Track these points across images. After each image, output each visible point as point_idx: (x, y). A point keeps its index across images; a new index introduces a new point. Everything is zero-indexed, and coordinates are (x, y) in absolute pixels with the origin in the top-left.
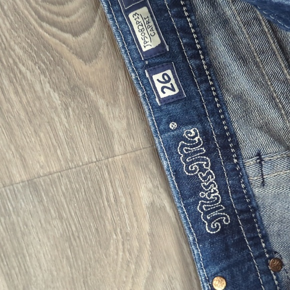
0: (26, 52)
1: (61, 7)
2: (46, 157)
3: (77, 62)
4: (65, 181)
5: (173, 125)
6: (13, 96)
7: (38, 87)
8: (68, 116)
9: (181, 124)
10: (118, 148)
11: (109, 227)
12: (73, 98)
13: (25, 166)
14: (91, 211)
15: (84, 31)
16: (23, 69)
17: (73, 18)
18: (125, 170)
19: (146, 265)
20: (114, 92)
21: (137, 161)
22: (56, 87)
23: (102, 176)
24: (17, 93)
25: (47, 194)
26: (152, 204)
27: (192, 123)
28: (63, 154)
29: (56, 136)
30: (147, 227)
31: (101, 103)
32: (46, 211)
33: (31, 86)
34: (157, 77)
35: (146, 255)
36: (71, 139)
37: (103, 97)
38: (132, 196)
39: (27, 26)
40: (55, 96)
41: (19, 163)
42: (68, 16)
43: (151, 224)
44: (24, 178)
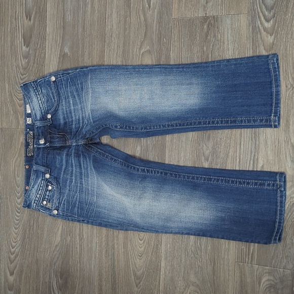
0: (10, 100)
1: (19, 94)
3: (18, 106)
5: (28, 130)
7: (9, 109)
8: (13, 117)
9: (30, 130)
10: (19, 127)
11: (13, 144)
15: (21, 100)
16: (8, 104)
18: (19, 133)
19: (17, 155)
20: (22, 115)
22: (13, 110)
23: (15, 132)
24: (5, 108)
27: (32, 131)
28: (9, 125)
29: (9, 120)
30: (20, 147)
31: (19, 116)
34: (28, 119)
35: (18, 153)
36: (12, 122)
38: (19, 139)
39: (12, 96)
42: (19, 96)
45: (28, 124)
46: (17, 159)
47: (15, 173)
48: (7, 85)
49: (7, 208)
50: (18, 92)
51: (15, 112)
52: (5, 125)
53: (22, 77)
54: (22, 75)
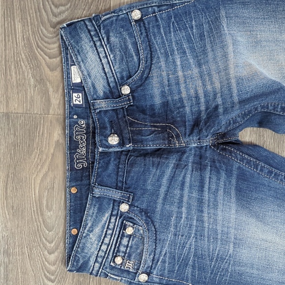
0: (26, 57)
1: (48, 45)
2: (18, 105)
3: (47, 69)
4: (23, 118)
5: (75, 117)
6: (14, 74)
7: (26, 74)
8: (34, 91)
9: (79, 117)
10: (51, 111)
11: (35, 145)
12: (40, 83)
13: (7, 106)
14: (30, 136)
15: (54, 58)
16: (22, 64)
17: (52, 51)
18: (51, 122)
19: (46, 168)
20: (58, 87)
21: (57, 120)
22: (34, 76)
23: (41, 121)
24: (16, 73)
25: (12, 122)
26: (58, 141)
27: (84, 119)
28: (26, 106)
29: (26, 97)
30: (52, 151)
31: (51, 90)
32: (9, 129)
33: (23, 72)
34: (75, 95)
35: (47, 163)
36: (32, 100)
37: (53, 87)
38: (50, 134)
39: (31, 47)
40: (32, 80)
41: (5, 104)
42: (50, 50)
43: (54, 150)
44: (5, 111)
45: (77, 106)
46: (46, 175)
47: (41, 204)
48: (19, 26)
49: (24, 273)
50: (46, 39)
51: (41, 81)
52: (15, 106)
53: (56, 10)
54: (57, 6)
